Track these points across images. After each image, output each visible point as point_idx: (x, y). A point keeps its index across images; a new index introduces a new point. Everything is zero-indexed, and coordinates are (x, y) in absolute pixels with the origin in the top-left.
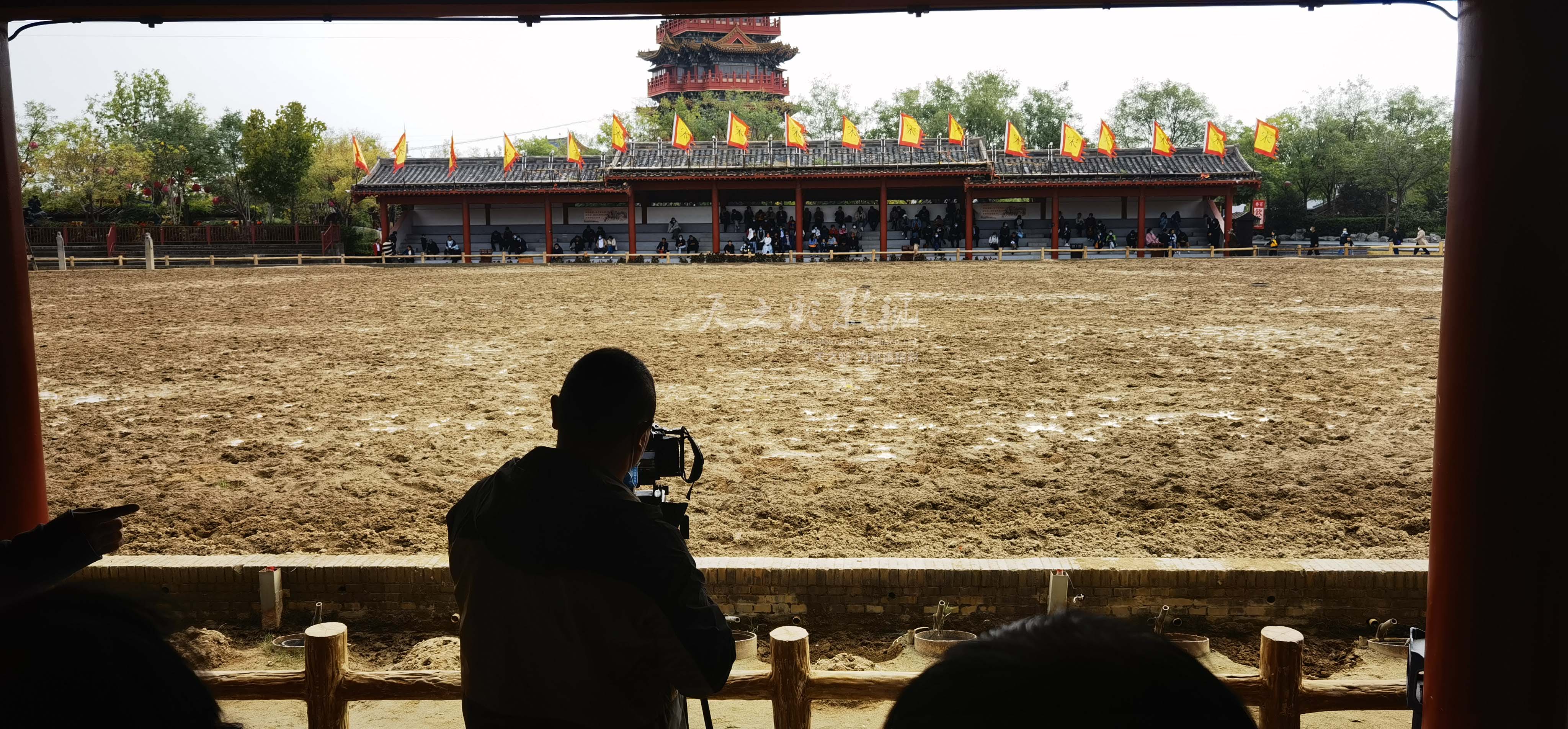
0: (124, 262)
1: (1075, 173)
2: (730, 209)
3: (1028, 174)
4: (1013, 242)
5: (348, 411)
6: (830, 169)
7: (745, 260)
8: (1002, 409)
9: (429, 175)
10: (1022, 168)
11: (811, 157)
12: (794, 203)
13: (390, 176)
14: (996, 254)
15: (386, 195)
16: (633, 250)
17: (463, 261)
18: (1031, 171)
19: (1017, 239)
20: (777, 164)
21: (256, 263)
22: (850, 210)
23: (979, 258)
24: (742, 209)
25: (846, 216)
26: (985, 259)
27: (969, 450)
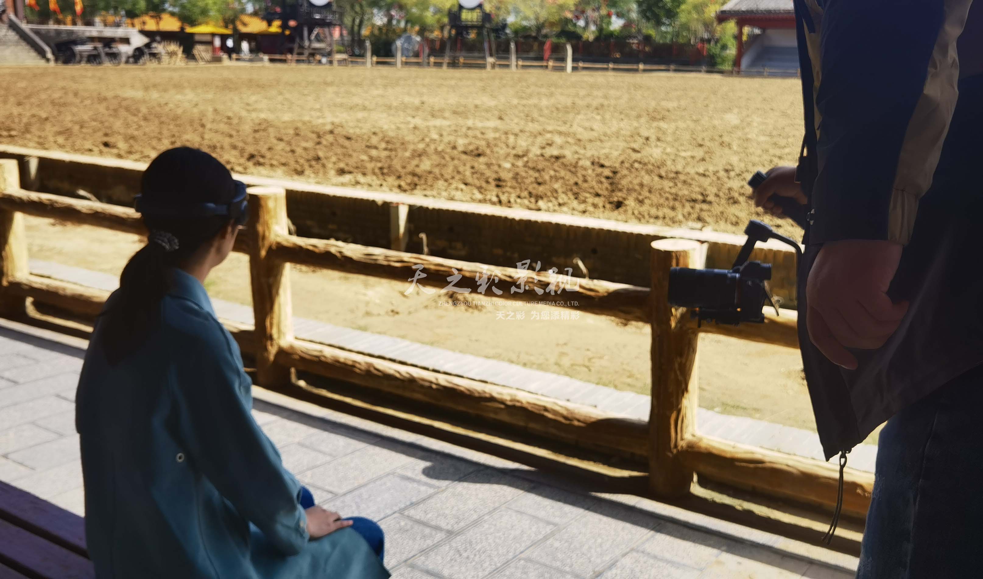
0: (552, 67)
21: (640, 71)
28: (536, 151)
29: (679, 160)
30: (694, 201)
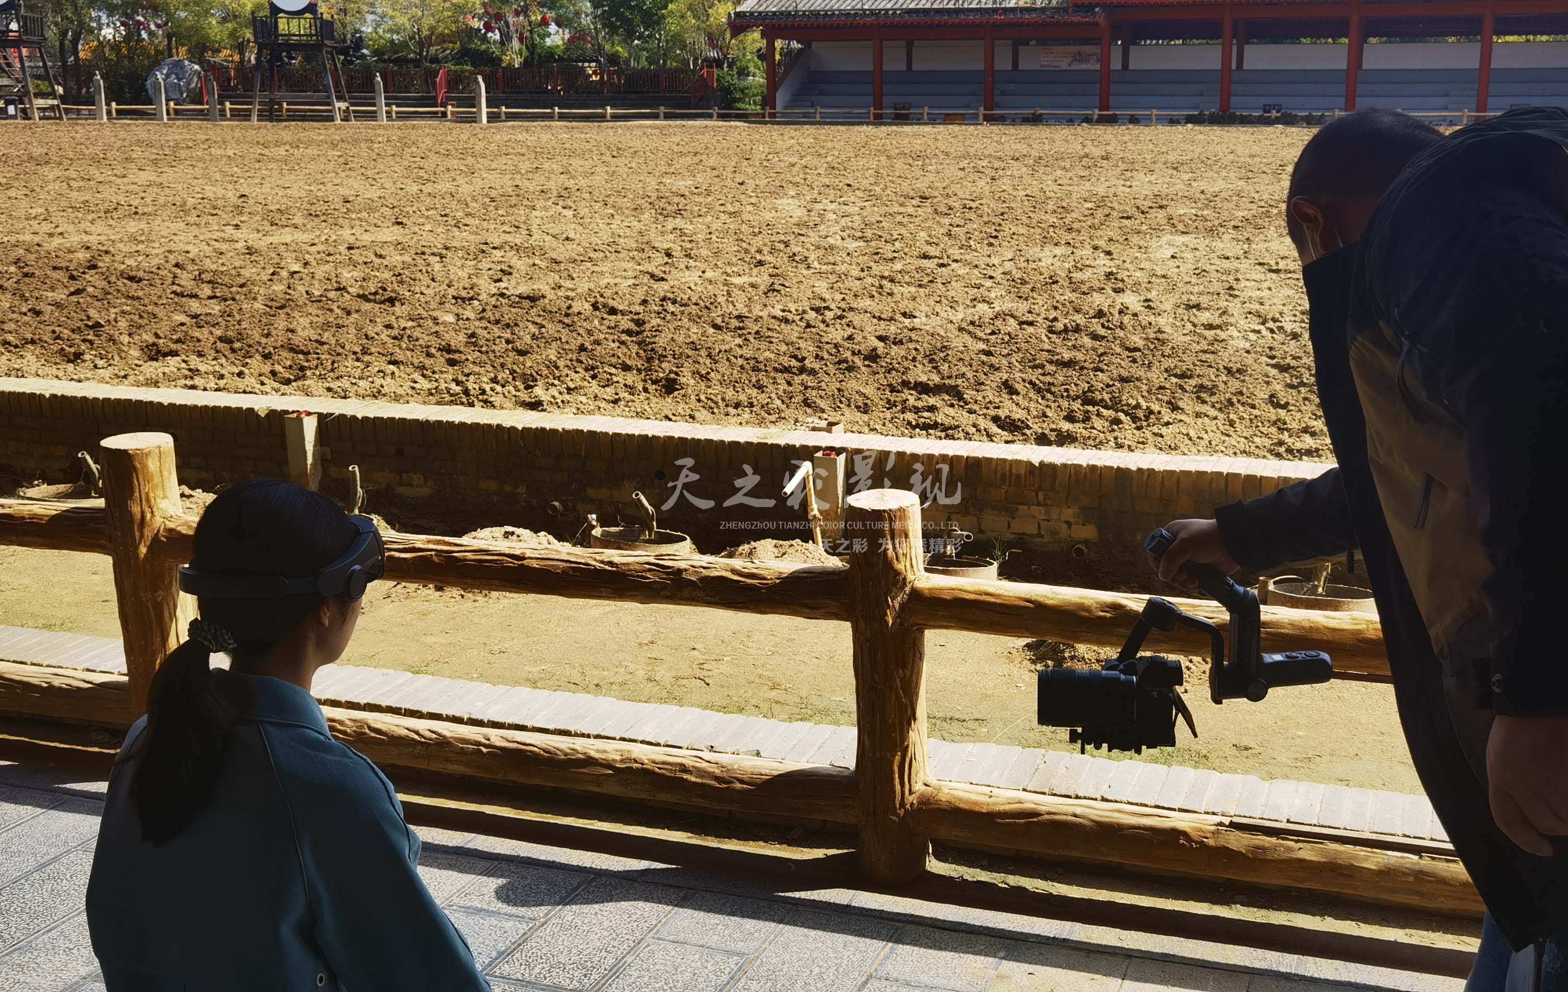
0: (454, 113)
15: (776, 27)
16: (1104, 105)
17: (872, 118)
28: (486, 287)
29: (736, 292)
30: (786, 370)
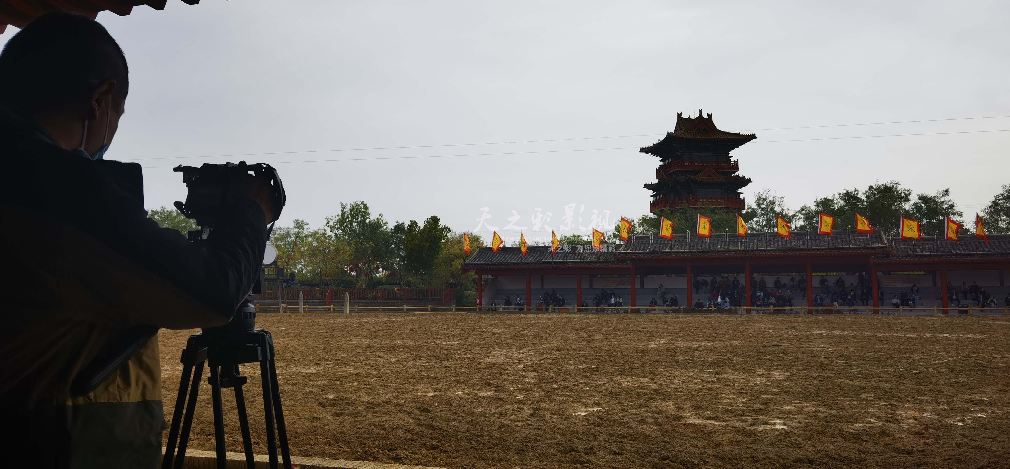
0: (334, 309)
1: (959, 252)
2: (700, 279)
3: (920, 253)
4: (910, 303)
5: (410, 383)
6: (769, 251)
7: (709, 312)
8: (884, 401)
9: (507, 257)
10: (915, 249)
11: (755, 243)
12: (744, 275)
13: (484, 258)
14: (898, 310)
15: (481, 269)
16: (633, 305)
17: (526, 310)
18: (922, 252)
19: (914, 300)
20: (731, 248)
21: (405, 311)
22: (785, 279)
23: (884, 313)
24: (709, 279)
25: (782, 283)
26: (889, 314)
27: (850, 426)
